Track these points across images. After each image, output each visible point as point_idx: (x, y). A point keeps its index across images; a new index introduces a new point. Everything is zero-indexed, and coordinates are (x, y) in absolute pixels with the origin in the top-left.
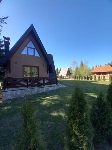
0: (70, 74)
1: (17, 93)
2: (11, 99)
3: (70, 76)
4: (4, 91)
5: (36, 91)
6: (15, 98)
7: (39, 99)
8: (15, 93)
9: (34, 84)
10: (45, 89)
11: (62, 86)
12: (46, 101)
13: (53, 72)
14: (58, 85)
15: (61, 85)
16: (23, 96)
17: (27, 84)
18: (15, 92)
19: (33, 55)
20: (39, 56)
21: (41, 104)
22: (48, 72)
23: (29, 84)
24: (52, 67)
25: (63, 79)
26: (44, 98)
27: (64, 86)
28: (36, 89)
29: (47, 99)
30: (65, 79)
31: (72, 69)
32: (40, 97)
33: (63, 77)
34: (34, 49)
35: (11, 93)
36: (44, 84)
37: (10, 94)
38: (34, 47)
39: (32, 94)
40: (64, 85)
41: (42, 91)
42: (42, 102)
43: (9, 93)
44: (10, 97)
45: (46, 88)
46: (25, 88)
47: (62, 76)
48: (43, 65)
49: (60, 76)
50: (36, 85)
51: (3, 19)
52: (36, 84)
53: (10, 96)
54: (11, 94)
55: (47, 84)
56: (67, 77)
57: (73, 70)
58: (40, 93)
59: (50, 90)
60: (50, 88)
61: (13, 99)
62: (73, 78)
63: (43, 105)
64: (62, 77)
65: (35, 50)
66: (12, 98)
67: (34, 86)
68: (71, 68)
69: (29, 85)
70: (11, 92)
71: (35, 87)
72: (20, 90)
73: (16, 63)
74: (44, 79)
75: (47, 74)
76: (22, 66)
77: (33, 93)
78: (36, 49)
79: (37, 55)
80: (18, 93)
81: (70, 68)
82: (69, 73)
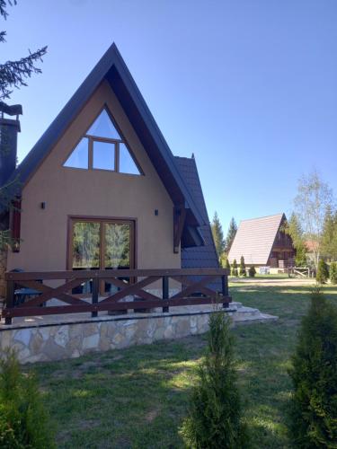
0: (294, 252)
1: (53, 337)
2: (29, 363)
3: (294, 264)
4: (7, 326)
5: (130, 332)
6: (46, 359)
7: (152, 365)
8: (46, 337)
9: (121, 301)
10: (170, 327)
11: (253, 313)
12: (184, 374)
13: (202, 244)
14: (230, 308)
15: (244, 309)
16: (76, 355)
17: (95, 300)
18: (45, 333)
19: (113, 169)
20: (136, 172)
21: (164, 384)
22: (175, 245)
23: (100, 299)
24: (199, 220)
25: (253, 282)
26: (174, 364)
27: (264, 316)
28: (129, 322)
29: (188, 369)
30: (264, 283)
31: (304, 225)
32: (151, 357)
33: (252, 273)
34: (116, 143)
35: (32, 335)
36: (165, 303)
37: (26, 342)
38: (116, 136)
39: (113, 347)
40: (263, 310)
41: (158, 336)
42: (170, 378)
43: (25, 335)
44: (25, 356)
45: (175, 320)
46: (87, 316)
47: (243, 265)
48: (156, 213)
49: (235, 265)
50: (129, 305)
51: (29, 59)
52: (129, 299)
53: (27, 352)
54: (31, 340)
55: (179, 300)
56: (274, 271)
57: (311, 229)
58: (149, 341)
59: (194, 331)
60: (193, 324)
61: (36, 363)
62: (313, 273)
63: (177, 389)
64: (243, 272)
65: (122, 147)
66: (35, 359)
67: (122, 310)
68: (294, 220)
69: (103, 306)
70: (34, 331)
71: (125, 312)
72: (67, 326)
73: (43, 206)
74: (164, 276)
75: (175, 252)
76: (66, 218)
77: (118, 341)
78: (124, 140)
79: (129, 167)
80: (56, 340)
81: (288, 218)
82: (285, 249)
